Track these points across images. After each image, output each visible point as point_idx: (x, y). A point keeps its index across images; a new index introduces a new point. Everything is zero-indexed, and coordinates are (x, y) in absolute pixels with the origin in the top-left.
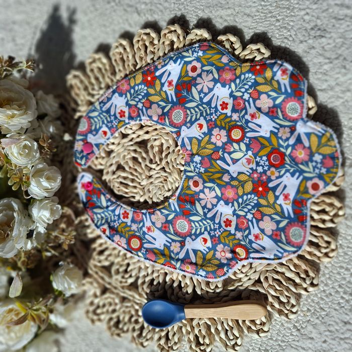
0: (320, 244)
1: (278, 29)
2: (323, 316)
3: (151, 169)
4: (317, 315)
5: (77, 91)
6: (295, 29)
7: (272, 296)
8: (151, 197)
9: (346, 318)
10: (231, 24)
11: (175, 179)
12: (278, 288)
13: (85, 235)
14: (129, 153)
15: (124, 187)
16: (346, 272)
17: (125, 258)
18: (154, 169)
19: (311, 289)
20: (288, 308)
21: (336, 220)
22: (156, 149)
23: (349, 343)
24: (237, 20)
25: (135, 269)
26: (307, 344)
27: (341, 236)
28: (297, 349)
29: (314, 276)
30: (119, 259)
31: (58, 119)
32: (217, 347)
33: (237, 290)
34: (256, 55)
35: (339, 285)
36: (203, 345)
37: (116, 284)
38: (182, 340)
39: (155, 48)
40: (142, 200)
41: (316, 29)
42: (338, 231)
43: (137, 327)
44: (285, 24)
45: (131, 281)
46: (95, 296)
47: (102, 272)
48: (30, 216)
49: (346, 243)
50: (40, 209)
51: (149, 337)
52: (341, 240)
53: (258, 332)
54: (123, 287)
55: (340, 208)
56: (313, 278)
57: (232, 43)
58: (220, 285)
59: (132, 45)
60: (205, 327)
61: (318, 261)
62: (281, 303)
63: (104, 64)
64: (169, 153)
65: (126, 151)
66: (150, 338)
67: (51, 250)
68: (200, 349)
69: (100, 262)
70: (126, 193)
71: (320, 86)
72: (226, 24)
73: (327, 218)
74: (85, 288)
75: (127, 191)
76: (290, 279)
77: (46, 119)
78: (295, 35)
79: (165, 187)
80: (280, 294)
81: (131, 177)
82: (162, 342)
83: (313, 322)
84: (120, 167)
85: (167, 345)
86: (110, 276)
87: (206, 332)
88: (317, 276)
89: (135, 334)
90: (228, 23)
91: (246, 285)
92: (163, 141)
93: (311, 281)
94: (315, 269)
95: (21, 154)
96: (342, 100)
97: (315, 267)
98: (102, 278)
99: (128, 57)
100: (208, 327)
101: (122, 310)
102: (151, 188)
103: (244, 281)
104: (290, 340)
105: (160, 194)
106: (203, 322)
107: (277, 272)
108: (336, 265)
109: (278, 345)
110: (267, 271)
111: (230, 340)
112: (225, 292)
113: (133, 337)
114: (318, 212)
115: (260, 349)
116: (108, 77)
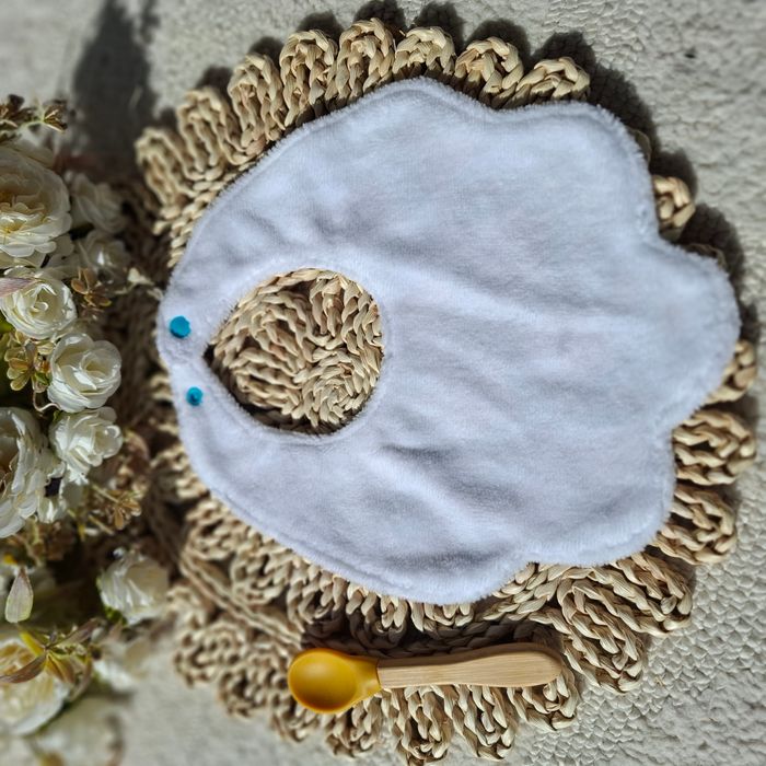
0: (696, 522)
1: (609, 26)
2: (701, 689)
3: (317, 347)
4: (686, 685)
5: (159, 175)
6: (648, 24)
7: (584, 638)
8: (316, 410)
9: (753, 696)
10: (502, 16)
11: (369, 371)
12: (597, 621)
13: (174, 490)
14: (268, 312)
15: (258, 387)
16: (756, 590)
17: (258, 543)
18: (324, 348)
19: (673, 626)
20: (620, 668)
21: (733, 468)
22: (329, 303)
23: (760, 753)
24: (514, 6)
25: (280, 567)
26: (663, 750)
27: (746, 506)
28: (637, 760)
29: (680, 595)
30: (246, 547)
31: (118, 236)
32: (458, 747)
33: (505, 621)
34: (555, 84)
35: (740, 619)
36: (427, 741)
37: (240, 600)
38: (381, 729)
39: (326, 74)
40: (296, 416)
41: (697, 25)
42: (739, 493)
43: (284, 696)
44: (626, 12)
45: (271, 594)
46: (195, 625)
47: (210, 573)
48: (51, 448)
49: (759, 523)
50: (72, 433)
51: (308, 718)
52: (747, 515)
53: (549, 719)
54: (254, 608)
55: (744, 441)
56: (679, 601)
57: (500, 59)
58: (465, 611)
59: (276, 68)
60: (431, 703)
61: (691, 562)
62: (603, 654)
63: (215, 113)
64: (357, 311)
65: (263, 307)
66: (311, 722)
67: (98, 523)
68: (420, 751)
69: (205, 550)
70: (263, 400)
71: (705, 157)
72: (489, 16)
73: (713, 462)
74: (174, 607)
75: (264, 395)
76: (624, 601)
77: (90, 235)
78: (648, 38)
79: (347, 387)
80: (602, 635)
81: (273, 365)
82: (338, 731)
83: (677, 700)
84: (249, 344)
85: (349, 737)
86: (228, 583)
87: (434, 714)
88: (687, 595)
89: (280, 711)
90: (495, 13)
91: (524, 612)
92: (344, 285)
93: (673, 607)
94: (683, 579)
95: (33, 313)
96: (755, 190)
97: (684, 575)
98: (210, 587)
99: (267, 95)
100: (439, 703)
101: (251, 658)
102: (316, 390)
103: (519, 602)
104: (623, 740)
105: (336, 404)
106: (427, 690)
107: (596, 585)
108: (733, 573)
109: (595, 749)
110: (573, 581)
111: (485, 733)
112: (477, 625)
113: (275, 720)
114: (693, 449)
115: (554, 756)
116: (225, 142)
